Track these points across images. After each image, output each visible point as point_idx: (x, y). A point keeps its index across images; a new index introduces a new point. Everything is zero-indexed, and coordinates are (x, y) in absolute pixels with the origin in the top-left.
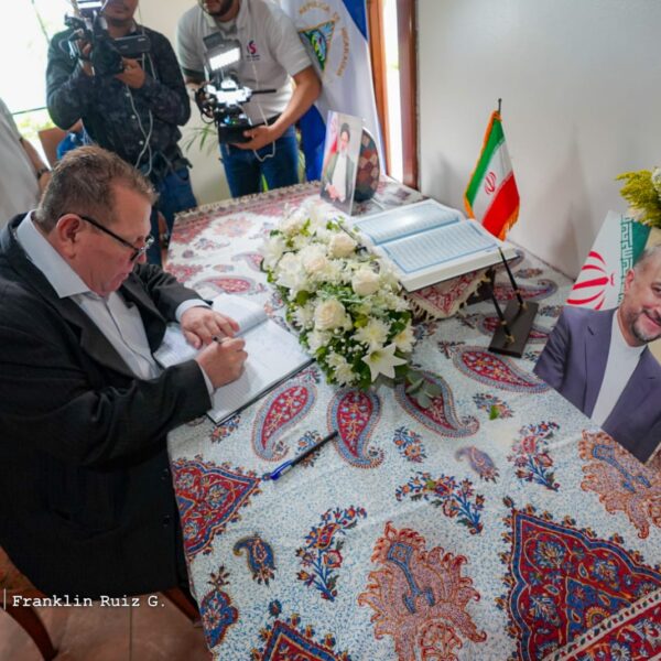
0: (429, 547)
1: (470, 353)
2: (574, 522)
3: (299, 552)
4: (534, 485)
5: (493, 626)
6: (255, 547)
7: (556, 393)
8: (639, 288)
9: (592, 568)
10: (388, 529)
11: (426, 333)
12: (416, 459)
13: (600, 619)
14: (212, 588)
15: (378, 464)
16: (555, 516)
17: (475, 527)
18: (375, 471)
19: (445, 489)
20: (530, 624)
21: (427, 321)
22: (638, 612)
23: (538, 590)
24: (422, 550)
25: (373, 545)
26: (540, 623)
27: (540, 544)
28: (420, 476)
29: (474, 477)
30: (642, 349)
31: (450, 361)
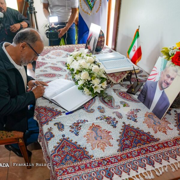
0: (103, 129)
1: (121, 92)
2: (139, 128)
3: (70, 126)
4: (131, 121)
5: (115, 144)
6: (59, 124)
7: (142, 103)
8: (164, 76)
9: (141, 137)
10: (93, 124)
11: (110, 86)
12: (103, 112)
13: (140, 145)
14: (48, 131)
15: (92, 112)
16: (135, 127)
17: (115, 127)
18: (92, 113)
19: (109, 119)
20: (124, 144)
21: (111, 84)
22: (149, 145)
23: (127, 139)
24: (101, 129)
25: (89, 127)
26: (126, 145)
27: (130, 131)
28: (103, 116)
29: (117, 117)
30: (163, 91)
31: (115, 93)
